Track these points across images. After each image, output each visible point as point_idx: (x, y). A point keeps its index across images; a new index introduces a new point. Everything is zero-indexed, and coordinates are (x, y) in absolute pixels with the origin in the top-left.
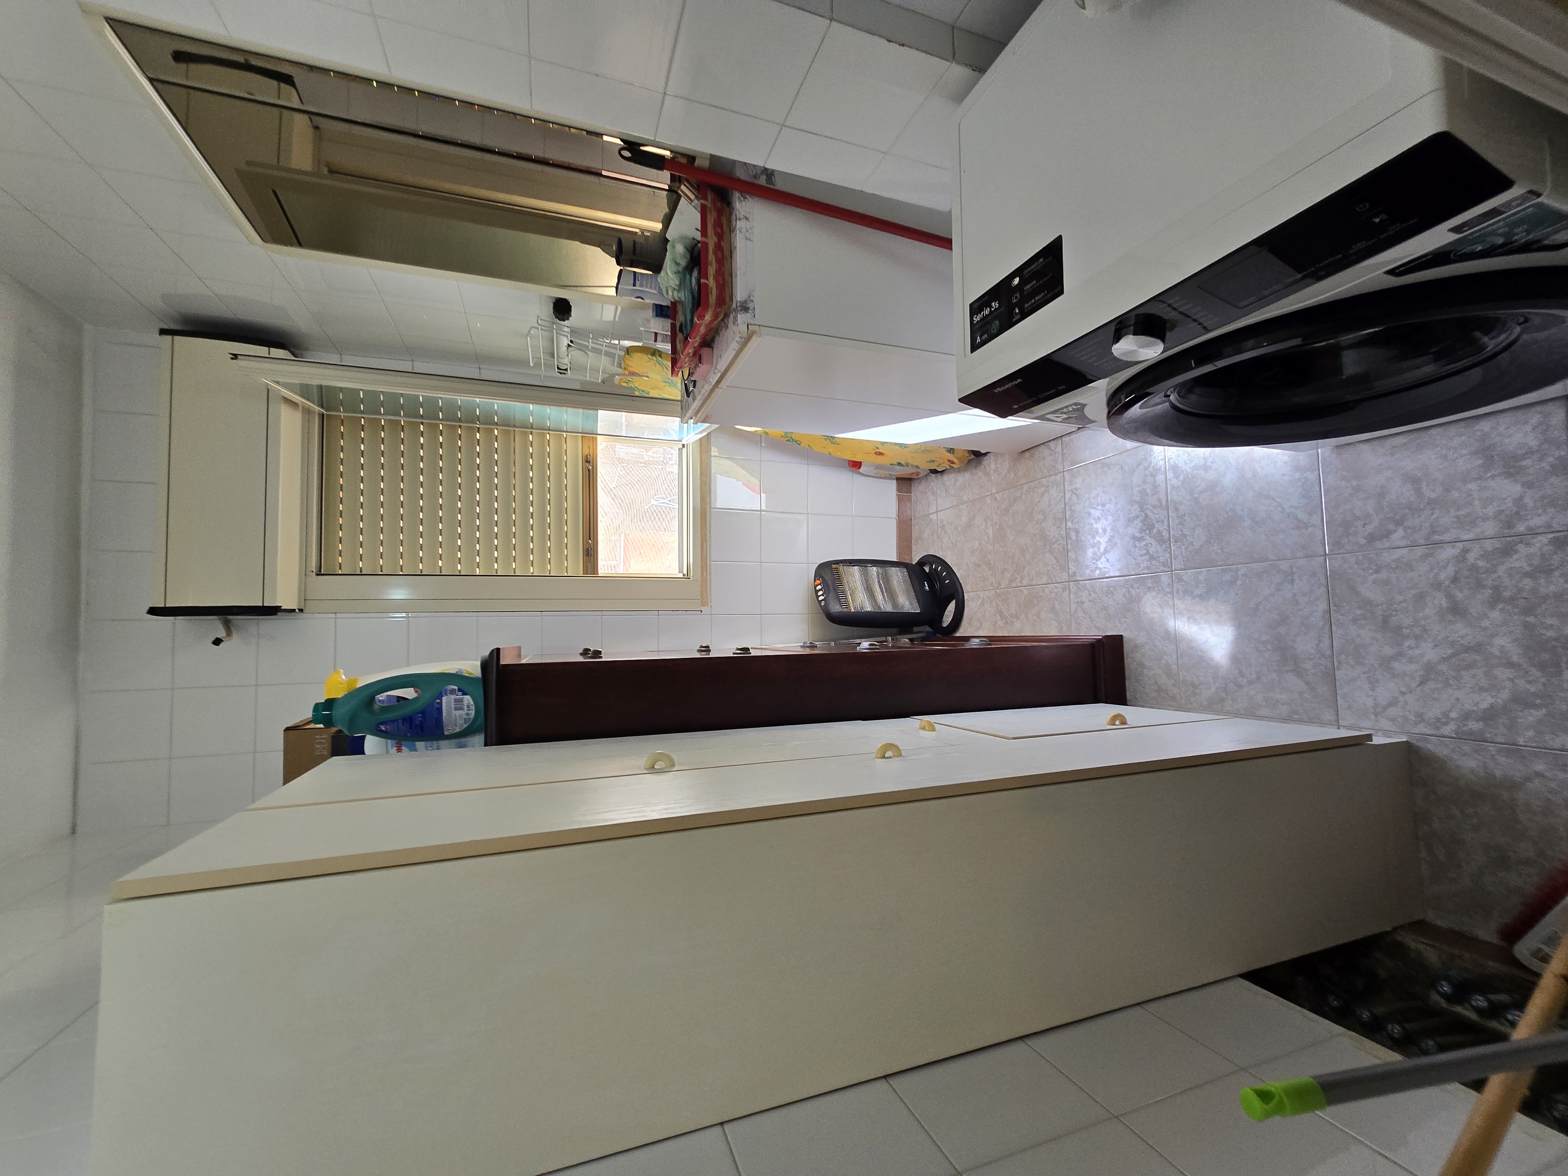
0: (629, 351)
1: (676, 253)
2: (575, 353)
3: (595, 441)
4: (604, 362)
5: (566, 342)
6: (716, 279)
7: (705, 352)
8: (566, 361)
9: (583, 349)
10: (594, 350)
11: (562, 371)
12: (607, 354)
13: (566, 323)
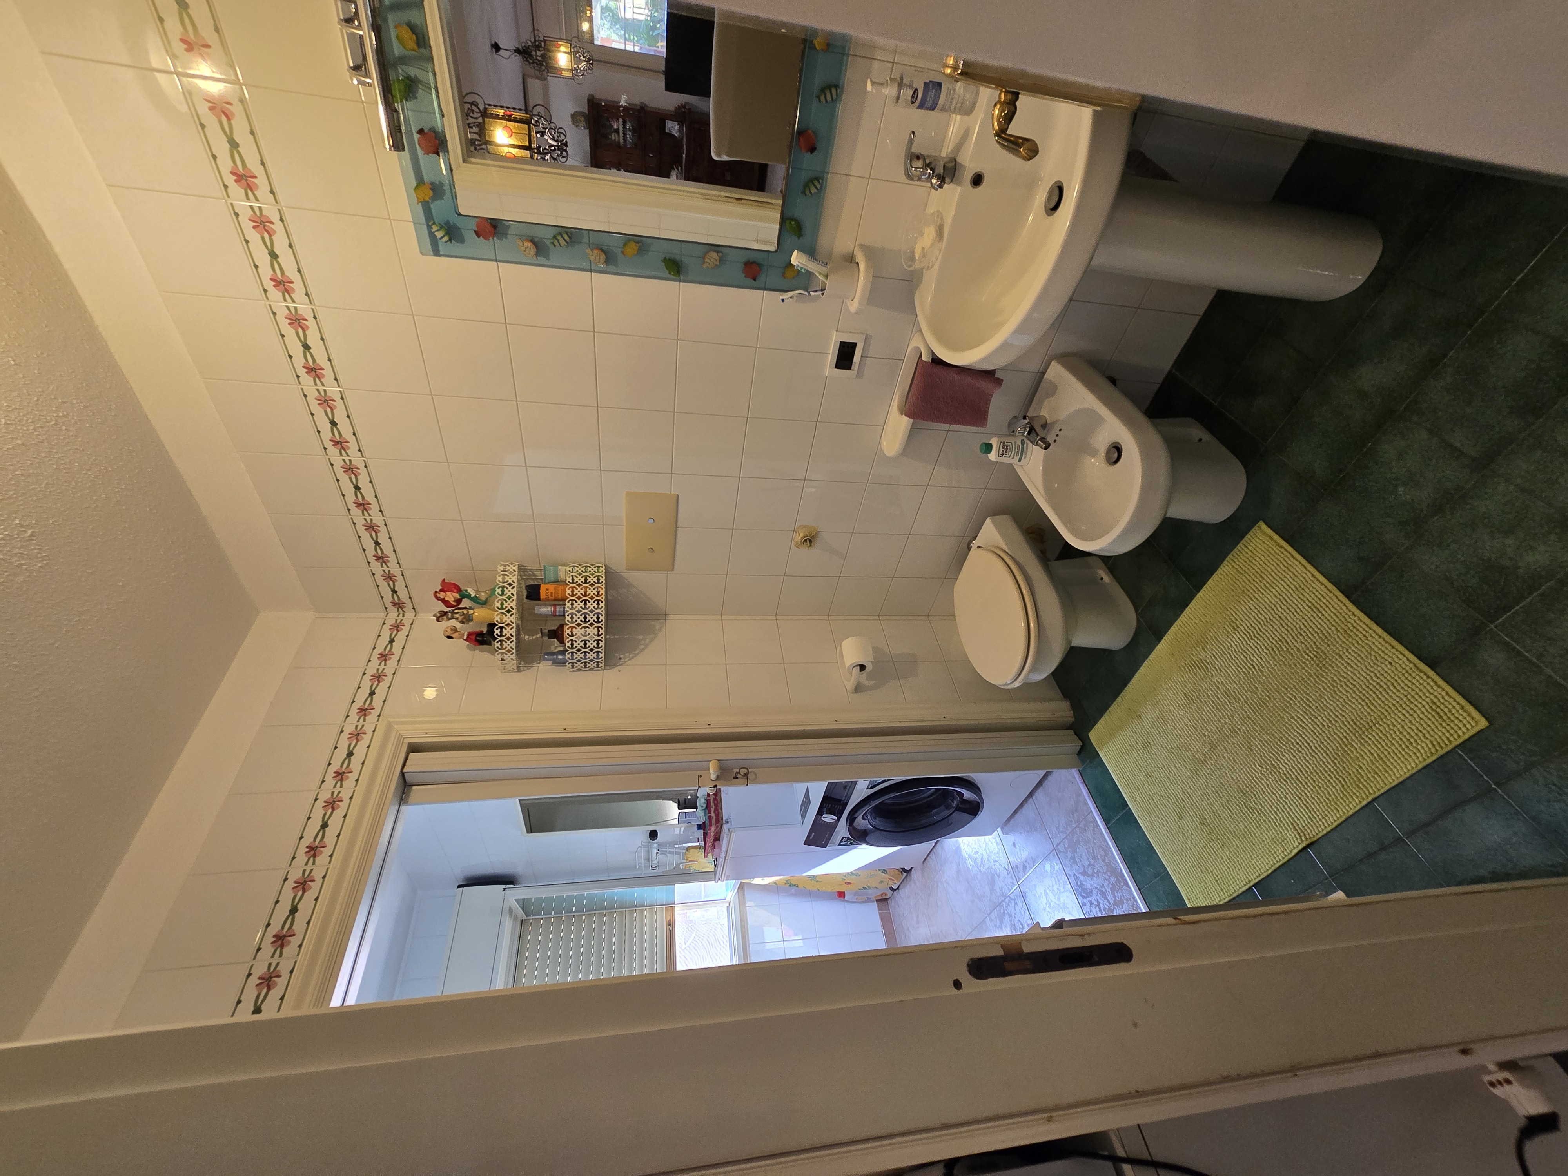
0: (688, 849)
1: (701, 802)
2: (660, 856)
3: (673, 909)
4: (676, 859)
5: (655, 851)
6: (714, 812)
7: (717, 843)
8: (656, 862)
9: (665, 853)
10: (670, 852)
11: (654, 868)
12: (677, 853)
13: (655, 841)
